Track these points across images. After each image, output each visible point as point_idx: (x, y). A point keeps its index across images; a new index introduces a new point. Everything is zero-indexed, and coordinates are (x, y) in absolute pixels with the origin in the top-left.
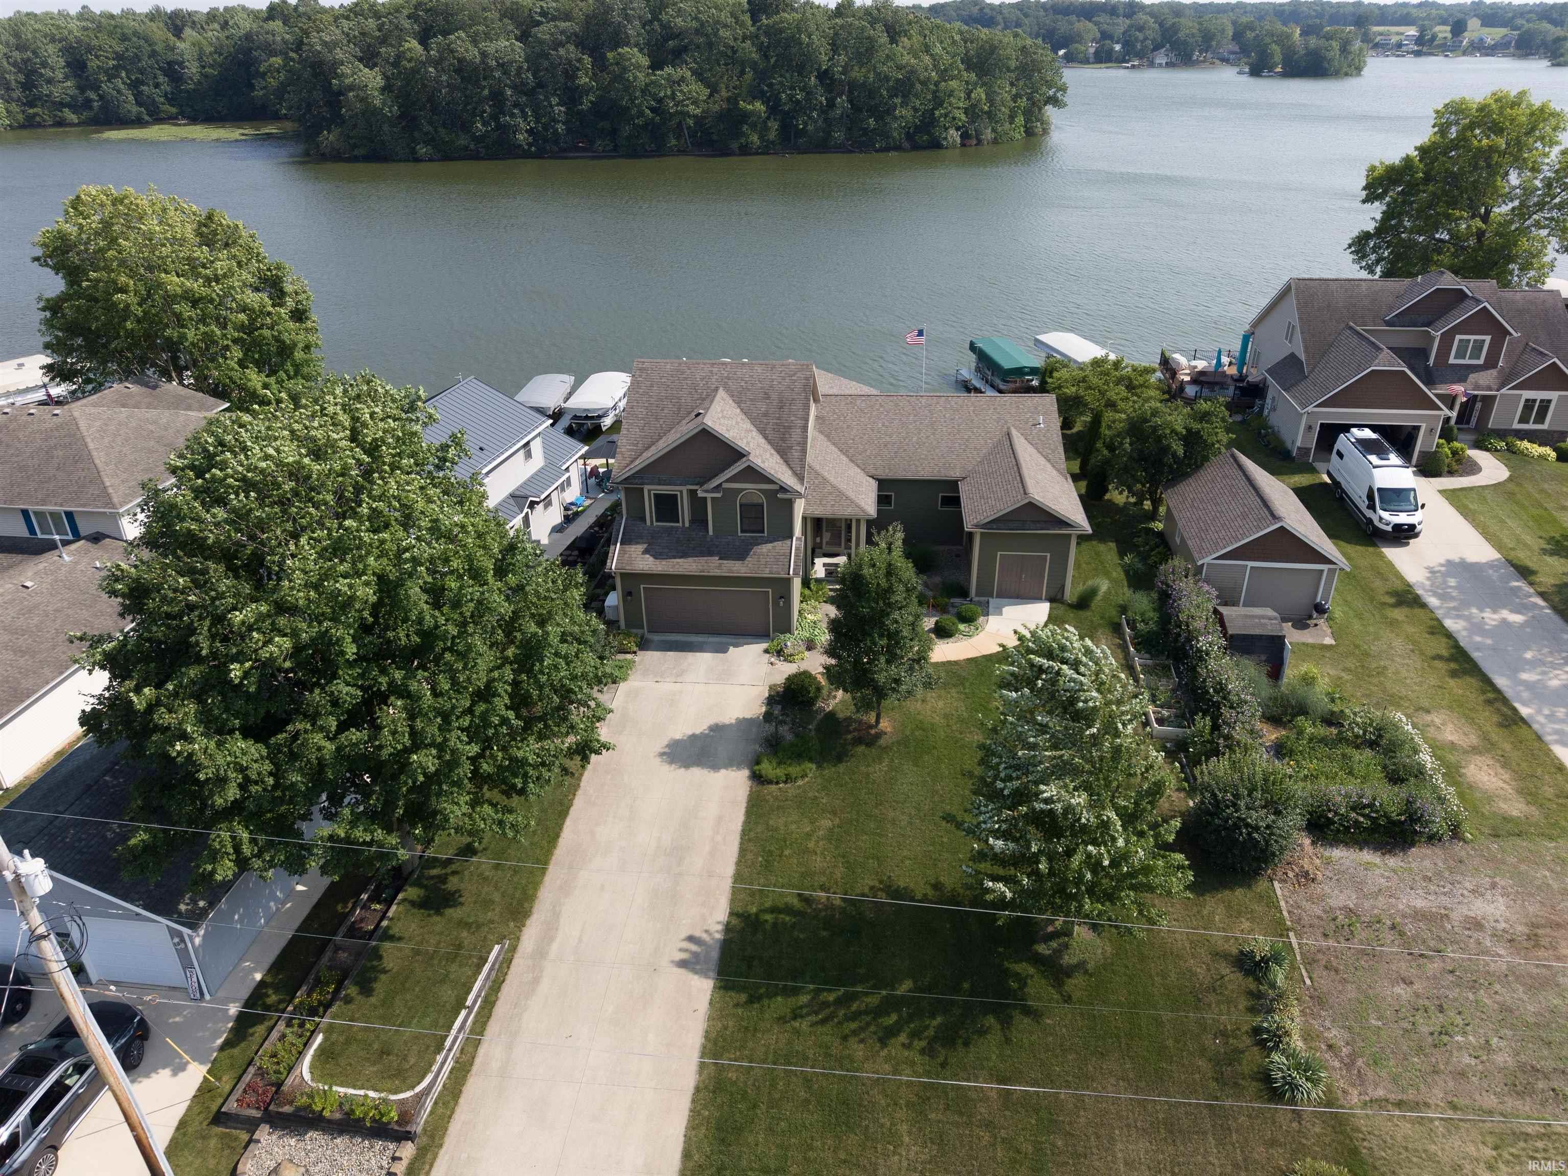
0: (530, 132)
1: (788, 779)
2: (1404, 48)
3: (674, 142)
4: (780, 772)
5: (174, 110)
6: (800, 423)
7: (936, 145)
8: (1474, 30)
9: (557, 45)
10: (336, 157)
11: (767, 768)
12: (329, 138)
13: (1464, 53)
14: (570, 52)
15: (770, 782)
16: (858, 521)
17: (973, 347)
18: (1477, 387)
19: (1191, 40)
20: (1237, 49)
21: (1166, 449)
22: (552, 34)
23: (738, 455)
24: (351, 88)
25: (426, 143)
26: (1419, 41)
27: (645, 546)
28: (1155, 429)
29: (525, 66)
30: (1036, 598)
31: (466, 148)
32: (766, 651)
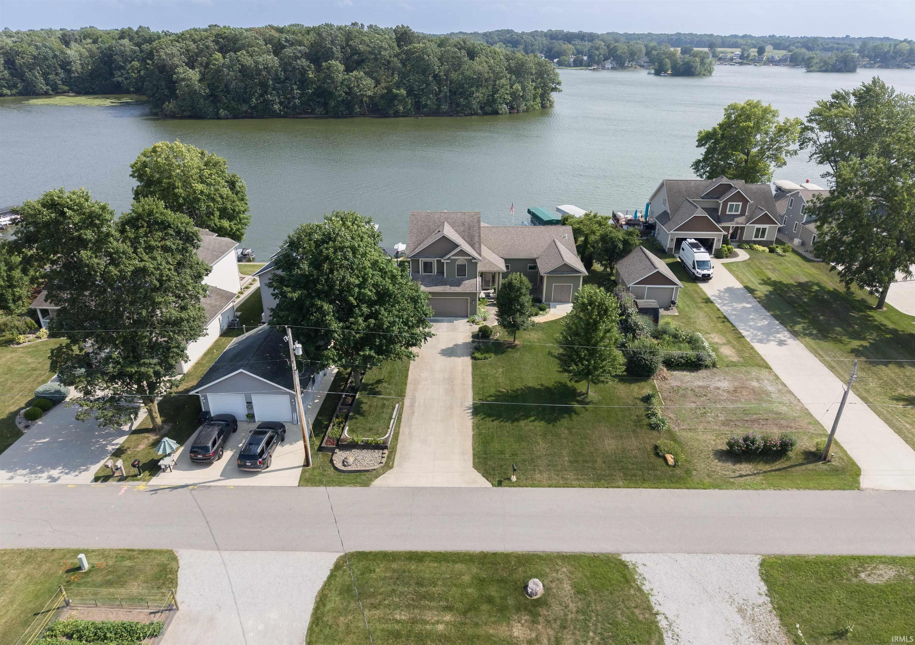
0: (281, 103)
1: (485, 358)
2: (734, 61)
3: (358, 110)
4: (483, 356)
5: (66, 88)
6: (477, 234)
7: (496, 113)
8: (770, 51)
9: (296, 58)
10: (173, 116)
11: (477, 355)
12: (170, 106)
13: (764, 64)
14: (304, 62)
15: (479, 359)
16: (499, 273)
17: (529, 212)
18: (737, 223)
19: (624, 56)
20: (648, 60)
21: (616, 246)
22: (294, 53)
23: (457, 246)
24: (183, 79)
25: (225, 109)
26: (742, 57)
28: (611, 238)
29: (280, 69)
30: (569, 302)
31: (246, 112)
32: (468, 322)
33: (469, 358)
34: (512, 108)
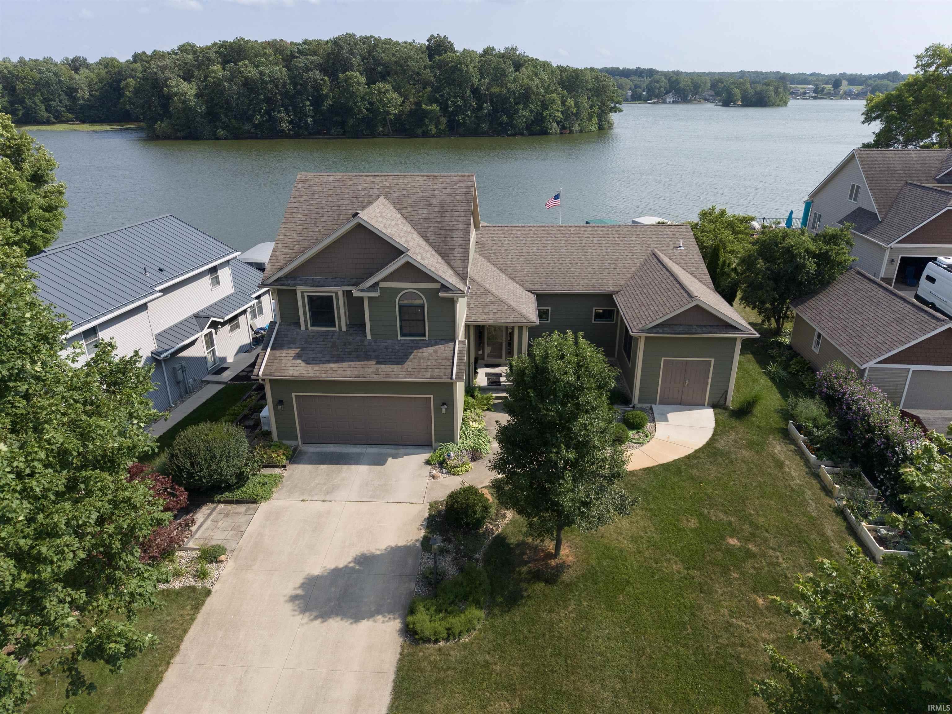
0: (290, 122)
1: (450, 634)
2: (807, 95)
3: (381, 129)
5: (71, 116)
6: (462, 226)
7: (544, 132)
8: (845, 87)
9: (308, 70)
10: (167, 137)
11: (424, 619)
12: (161, 126)
13: (841, 98)
14: (317, 75)
15: (428, 639)
19: (687, 88)
20: (713, 93)
22: (305, 64)
23: (397, 252)
24: (176, 94)
25: (223, 129)
26: (815, 91)
27: (298, 350)
29: (289, 81)
30: (698, 404)
31: (249, 132)
32: (428, 463)
33: (396, 624)
34: (563, 128)
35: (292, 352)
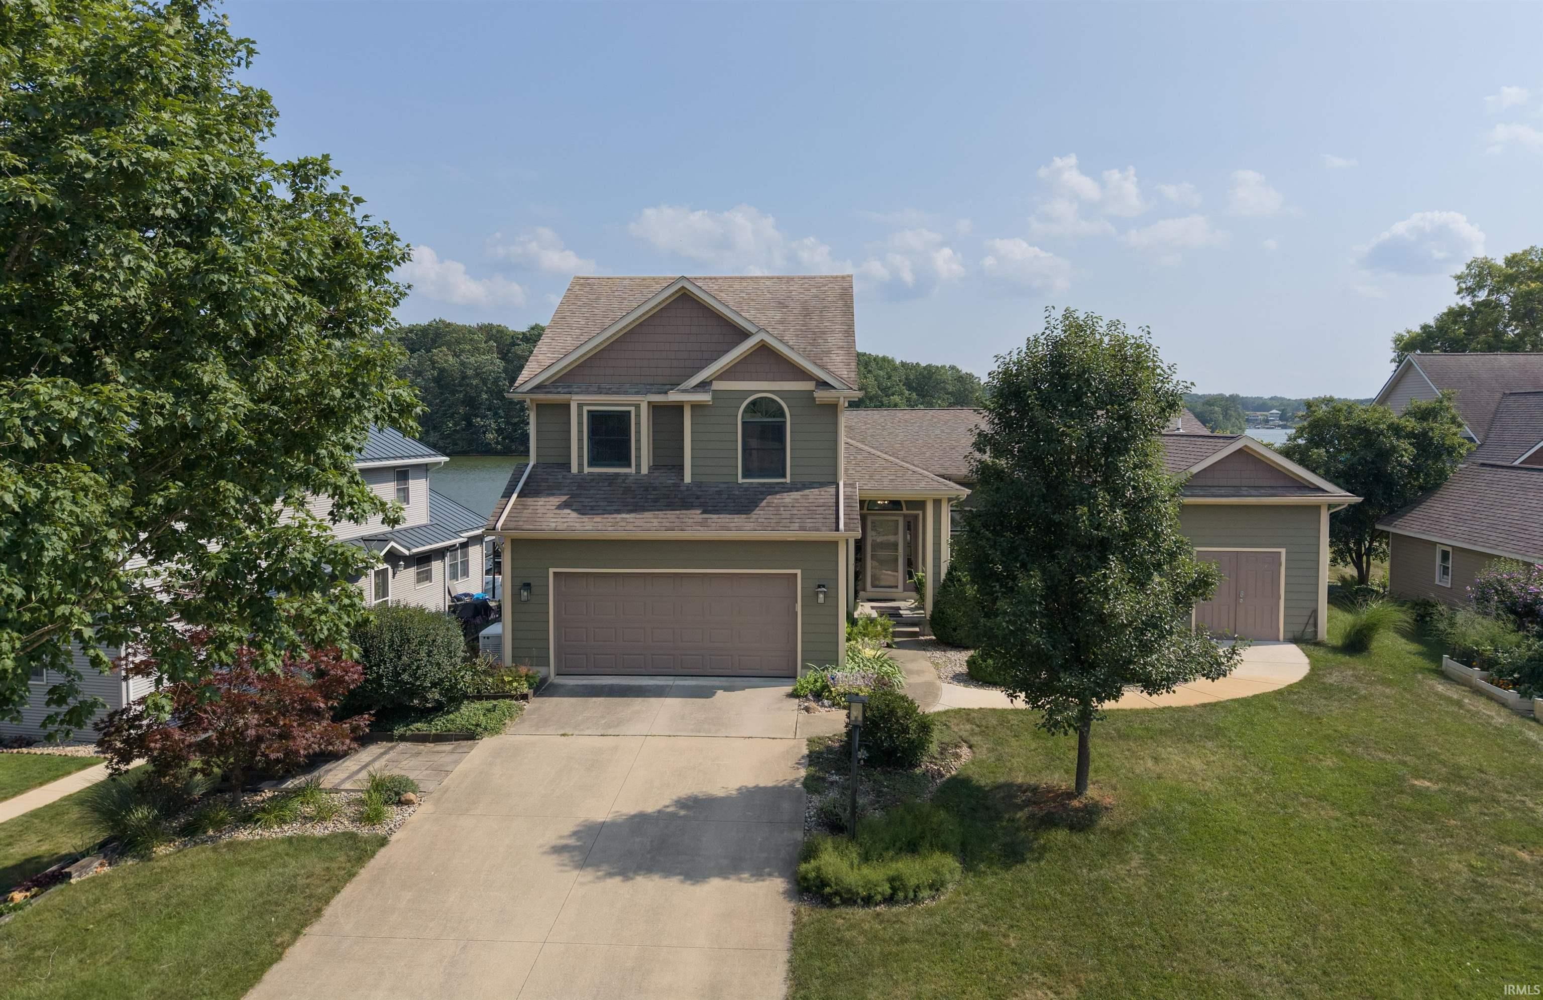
1: (896, 890)
4: (874, 877)
11: (837, 866)
23: (741, 331)
26: (1282, 417)
30: (1269, 637)
32: (792, 695)
33: (779, 884)
35: (555, 501)
